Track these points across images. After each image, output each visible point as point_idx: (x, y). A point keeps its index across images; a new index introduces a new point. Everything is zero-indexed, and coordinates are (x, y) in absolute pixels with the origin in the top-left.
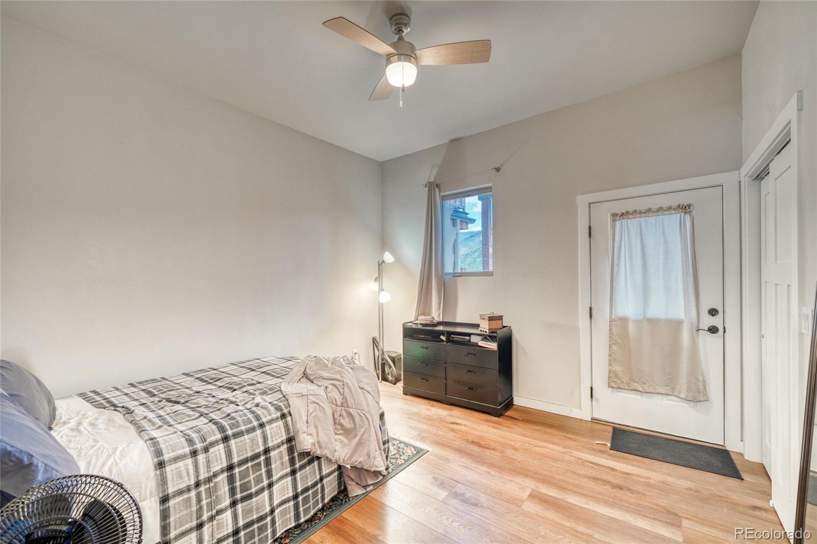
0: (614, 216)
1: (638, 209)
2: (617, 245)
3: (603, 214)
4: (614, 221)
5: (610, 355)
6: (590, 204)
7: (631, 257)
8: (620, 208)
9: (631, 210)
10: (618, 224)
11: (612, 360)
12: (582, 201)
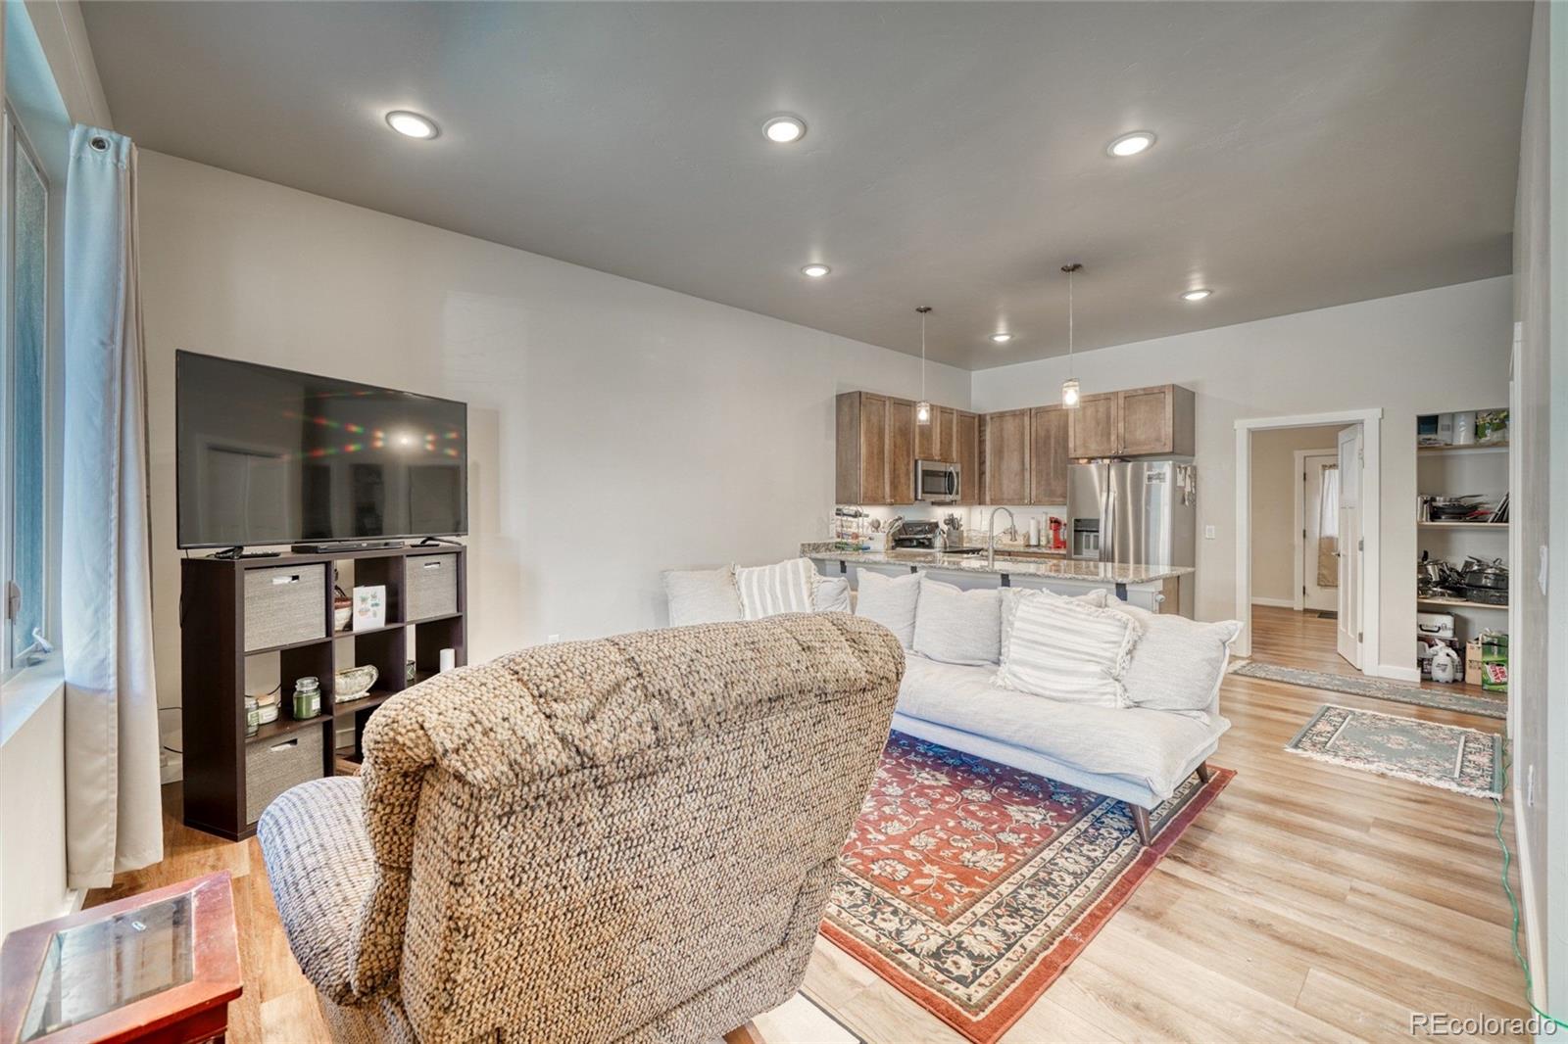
0: (1324, 466)
2: (1326, 486)
3: (1315, 465)
4: (1324, 469)
5: (1319, 563)
6: (1305, 458)
8: (1329, 462)
10: (1327, 472)
11: (1320, 565)
12: (1299, 455)
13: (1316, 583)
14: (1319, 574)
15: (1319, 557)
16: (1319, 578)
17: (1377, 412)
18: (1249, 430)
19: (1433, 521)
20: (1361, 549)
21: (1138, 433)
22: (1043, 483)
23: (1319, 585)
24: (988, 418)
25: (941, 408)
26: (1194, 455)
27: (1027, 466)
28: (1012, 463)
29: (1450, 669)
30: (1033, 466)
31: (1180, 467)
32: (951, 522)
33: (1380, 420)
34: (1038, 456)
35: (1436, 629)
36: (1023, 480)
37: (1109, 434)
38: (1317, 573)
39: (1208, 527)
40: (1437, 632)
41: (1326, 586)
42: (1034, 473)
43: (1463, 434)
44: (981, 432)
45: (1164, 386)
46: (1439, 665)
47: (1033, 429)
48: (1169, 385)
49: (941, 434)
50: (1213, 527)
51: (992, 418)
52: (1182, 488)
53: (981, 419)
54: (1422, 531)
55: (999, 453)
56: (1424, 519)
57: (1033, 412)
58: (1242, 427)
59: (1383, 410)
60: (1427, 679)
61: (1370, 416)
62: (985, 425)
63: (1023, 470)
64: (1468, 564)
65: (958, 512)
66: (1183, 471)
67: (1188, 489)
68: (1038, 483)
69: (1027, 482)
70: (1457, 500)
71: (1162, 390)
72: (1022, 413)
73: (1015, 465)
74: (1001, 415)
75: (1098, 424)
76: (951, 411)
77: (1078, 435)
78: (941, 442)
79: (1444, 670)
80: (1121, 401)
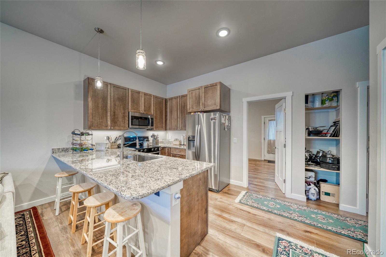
0: (269, 120)
1: (273, 119)
2: (269, 126)
3: (267, 120)
4: (269, 121)
5: (268, 147)
7: (272, 129)
8: (270, 119)
9: (272, 119)
10: (270, 122)
11: (268, 148)
12: (263, 117)
13: (267, 153)
14: (268, 150)
15: (268, 145)
16: (268, 151)
17: (290, 93)
18: (248, 102)
19: (309, 136)
20: (285, 147)
21: (209, 102)
22: (183, 122)
23: (268, 153)
24: (168, 100)
25: (144, 93)
26: (230, 112)
27: (179, 116)
28: (175, 115)
29: (316, 195)
30: (180, 117)
31: (223, 115)
32: (153, 136)
33: (292, 96)
34: (181, 113)
35: (309, 177)
36: (178, 121)
37: (200, 103)
38: (267, 150)
39: (234, 138)
40: (309, 178)
41: (269, 153)
42: (181, 119)
43: (317, 103)
44: (166, 105)
45: (217, 83)
46: (312, 194)
47: (180, 103)
48: (219, 82)
49: (144, 103)
50: (236, 138)
51: (169, 100)
52: (224, 124)
53: (166, 100)
54: (307, 140)
55: (171, 112)
56: (306, 136)
57: (180, 97)
58: (245, 100)
59: (293, 92)
60: (308, 199)
61: (288, 95)
62: (167, 103)
63: (178, 118)
64: (318, 152)
65: (156, 133)
66: (224, 117)
67: (227, 124)
68: (182, 122)
69: (179, 122)
70: (316, 128)
71: (216, 85)
72: (177, 97)
73: (176, 116)
74: (171, 99)
75: (196, 99)
76: (150, 95)
77: (190, 103)
78: (144, 106)
79: (314, 196)
80: (203, 89)
